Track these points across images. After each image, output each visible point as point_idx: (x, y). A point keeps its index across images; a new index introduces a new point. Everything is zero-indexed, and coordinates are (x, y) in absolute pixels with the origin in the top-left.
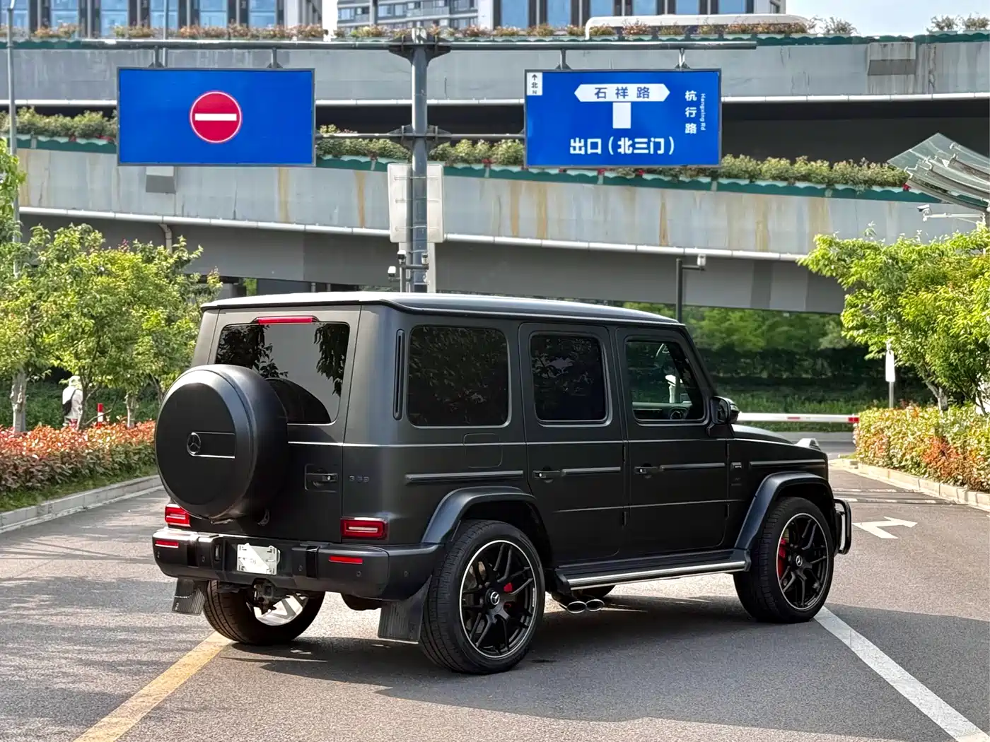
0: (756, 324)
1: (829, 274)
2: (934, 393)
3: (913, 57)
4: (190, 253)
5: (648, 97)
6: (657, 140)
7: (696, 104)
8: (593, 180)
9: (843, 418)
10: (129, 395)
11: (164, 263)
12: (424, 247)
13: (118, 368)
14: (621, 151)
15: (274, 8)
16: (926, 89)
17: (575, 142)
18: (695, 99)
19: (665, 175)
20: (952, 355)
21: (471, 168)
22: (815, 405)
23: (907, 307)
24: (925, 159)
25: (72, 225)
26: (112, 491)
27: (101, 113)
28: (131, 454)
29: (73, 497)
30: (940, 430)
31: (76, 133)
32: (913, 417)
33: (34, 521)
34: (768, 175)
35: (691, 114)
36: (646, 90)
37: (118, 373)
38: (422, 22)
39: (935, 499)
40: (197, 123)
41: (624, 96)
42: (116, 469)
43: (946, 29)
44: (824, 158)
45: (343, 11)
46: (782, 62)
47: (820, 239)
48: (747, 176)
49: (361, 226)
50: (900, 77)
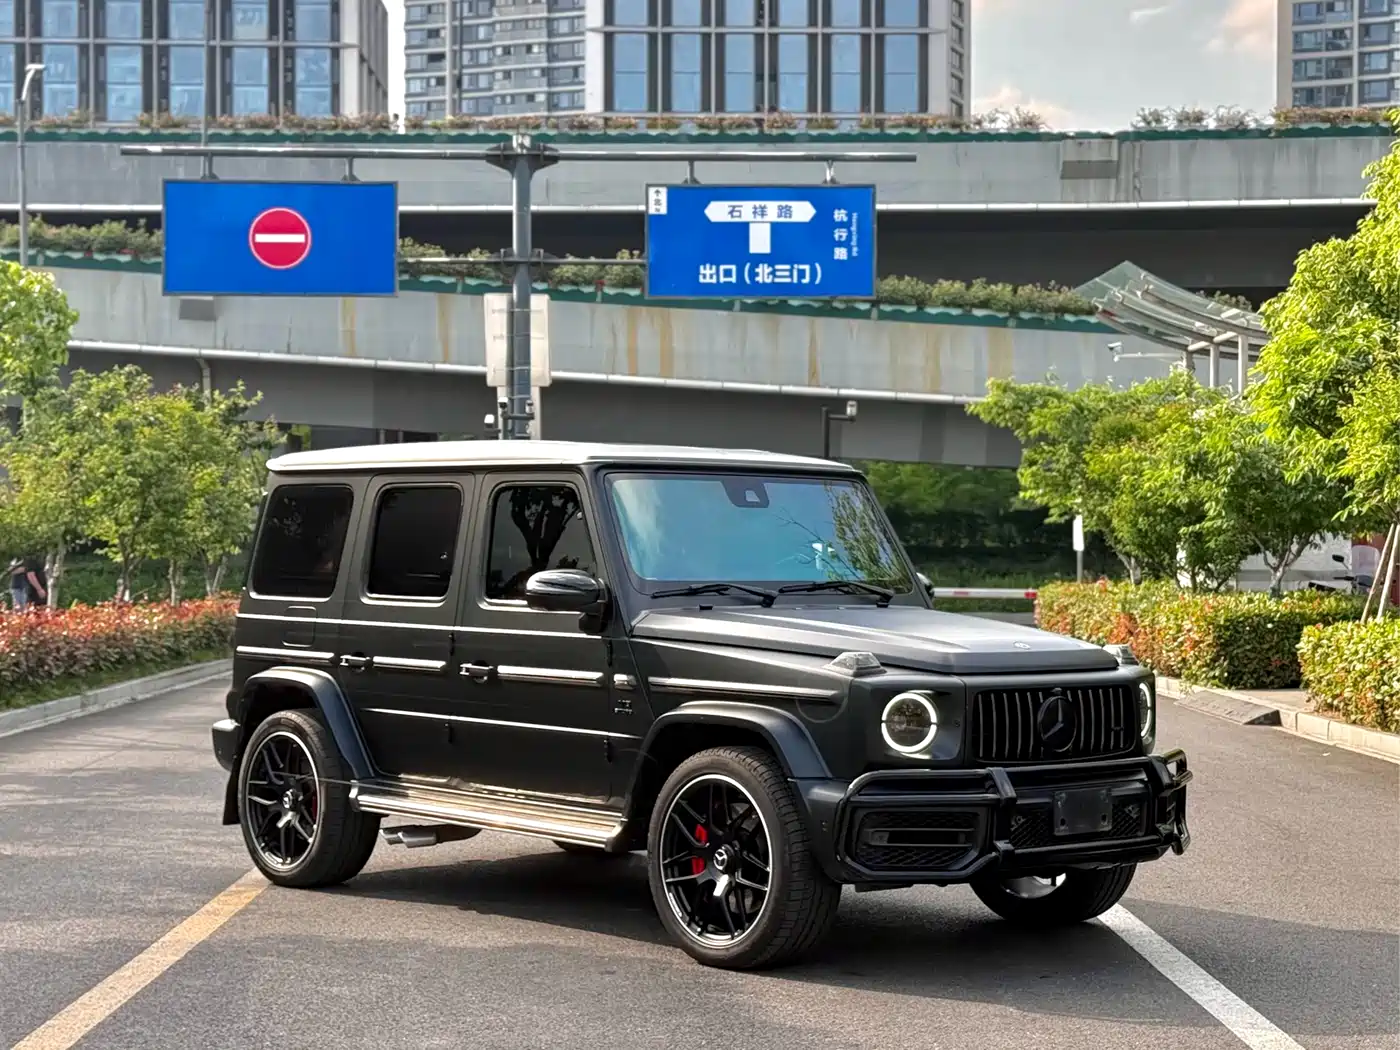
0: (931, 481)
1: (1002, 425)
2: (1126, 563)
3: (1115, 157)
4: (249, 399)
5: (790, 217)
6: (802, 267)
7: (846, 225)
8: (728, 306)
9: (1019, 593)
10: (174, 567)
12: (528, 392)
13: (164, 535)
14: (759, 279)
15: (328, 82)
16: (1131, 197)
17: (705, 269)
18: (845, 219)
19: (814, 301)
20: (1140, 519)
21: (579, 291)
22: (995, 580)
23: (1092, 463)
24: (1114, 289)
25: (116, 367)
26: (160, 681)
27: (124, 222)
28: (181, 637)
29: (118, 687)
30: (1128, 606)
31: (94, 248)
32: (1101, 592)
33: (77, 713)
34: (940, 301)
35: (841, 237)
36: (788, 208)
37: (164, 541)
38: (513, 96)
40: (259, 246)
41: (763, 215)
42: (164, 655)
43: (1154, 124)
44: (1005, 281)
45: (412, 82)
46: (958, 163)
47: (993, 384)
48: (914, 301)
49: (444, 362)
50: (1099, 181)
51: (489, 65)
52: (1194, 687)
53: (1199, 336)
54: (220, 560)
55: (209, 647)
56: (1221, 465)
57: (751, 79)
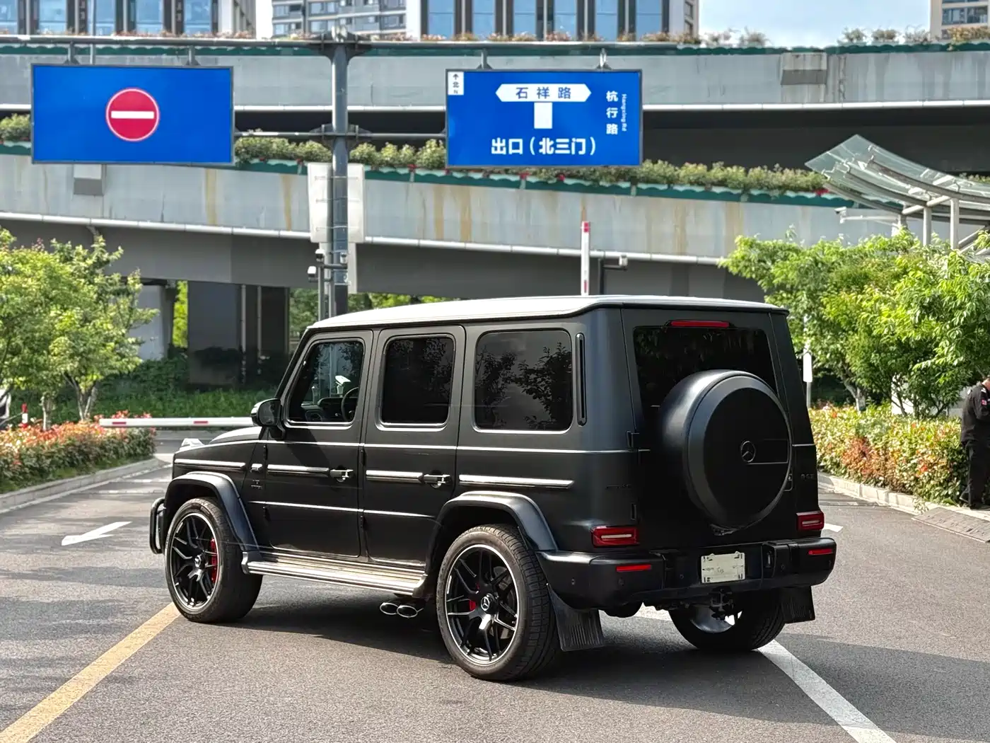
1: (748, 276)
2: (853, 393)
3: (824, 67)
4: (110, 254)
5: (569, 97)
6: (579, 140)
7: (617, 104)
8: (516, 185)
10: (45, 396)
11: (83, 264)
12: (345, 247)
13: (30, 369)
14: (542, 151)
15: (209, 21)
16: (837, 100)
17: (496, 142)
18: (616, 100)
19: (585, 180)
20: (873, 355)
21: (396, 173)
23: (828, 306)
24: (843, 161)
27: (28, 116)
28: (44, 457)
30: (861, 431)
32: (832, 417)
34: (686, 180)
35: (612, 114)
36: (568, 90)
37: (31, 374)
39: (856, 500)
40: (114, 122)
41: (546, 96)
42: (25, 473)
43: (855, 41)
44: (739, 164)
45: (277, 26)
46: (698, 72)
47: (740, 241)
48: (665, 181)
49: (288, 230)
50: (812, 87)
51: (336, 13)
52: (927, 503)
53: (914, 200)
54: (90, 391)
55: (72, 465)
56: (956, 309)
57: (533, 19)
